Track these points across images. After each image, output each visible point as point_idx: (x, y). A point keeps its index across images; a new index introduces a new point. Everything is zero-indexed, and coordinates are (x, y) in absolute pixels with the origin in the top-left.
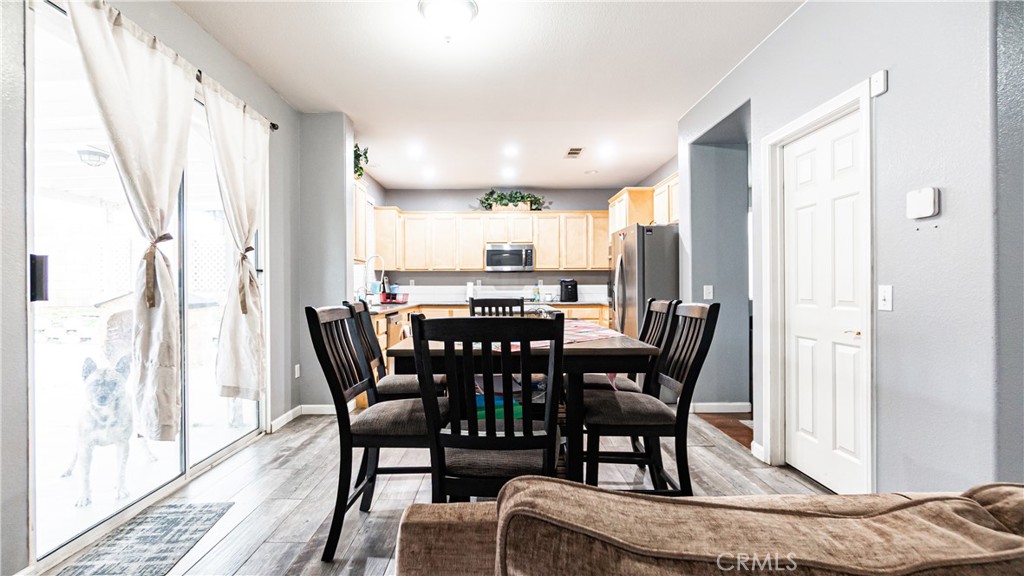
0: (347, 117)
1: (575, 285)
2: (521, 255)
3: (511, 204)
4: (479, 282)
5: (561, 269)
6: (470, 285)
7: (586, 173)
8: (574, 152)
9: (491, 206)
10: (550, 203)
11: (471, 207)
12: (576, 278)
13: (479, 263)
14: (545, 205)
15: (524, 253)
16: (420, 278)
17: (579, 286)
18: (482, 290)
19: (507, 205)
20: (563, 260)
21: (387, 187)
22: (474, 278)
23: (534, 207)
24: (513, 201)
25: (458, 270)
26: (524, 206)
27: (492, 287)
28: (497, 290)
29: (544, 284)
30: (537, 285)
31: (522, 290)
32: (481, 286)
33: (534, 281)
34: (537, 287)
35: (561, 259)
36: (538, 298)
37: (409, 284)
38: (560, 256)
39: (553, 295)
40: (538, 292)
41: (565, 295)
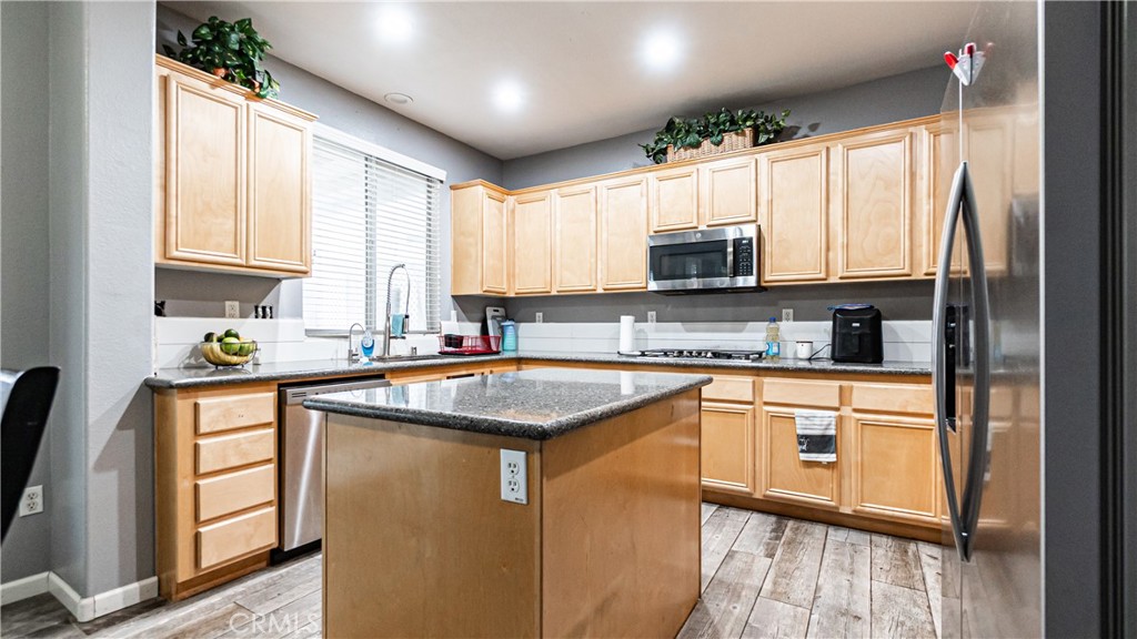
1: (874, 321)
2: (726, 252)
3: (706, 144)
4: (652, 314)
5: (833, 280)
6: (627, 320)
9: (664, 152)
10: (814, 127)
12: (878, 303)
13: (635, 274)
15: (730, 249)
16: (554, 310)
17: (884, 323)
18: (657, 331)
19: (697, 145)
20: (838, 257)
21: (502, 158)
22: (643, 308)
23: (762, 139)
24: (712, 134)
25: (600, 291)
26: (737, 142)
27: (679, 325)
28: (688, 331)
29: (795, 320)
30: (774, 320)
31: (741, 331)
32: (655, 324)
33: (771, 310)
34: (773, 325)
35: (831, 254)
36: (775, 350)
37: (534, 321)
38: (828, 249)
39: (817, 346)
40: (774, 338)
41: (844, 347)
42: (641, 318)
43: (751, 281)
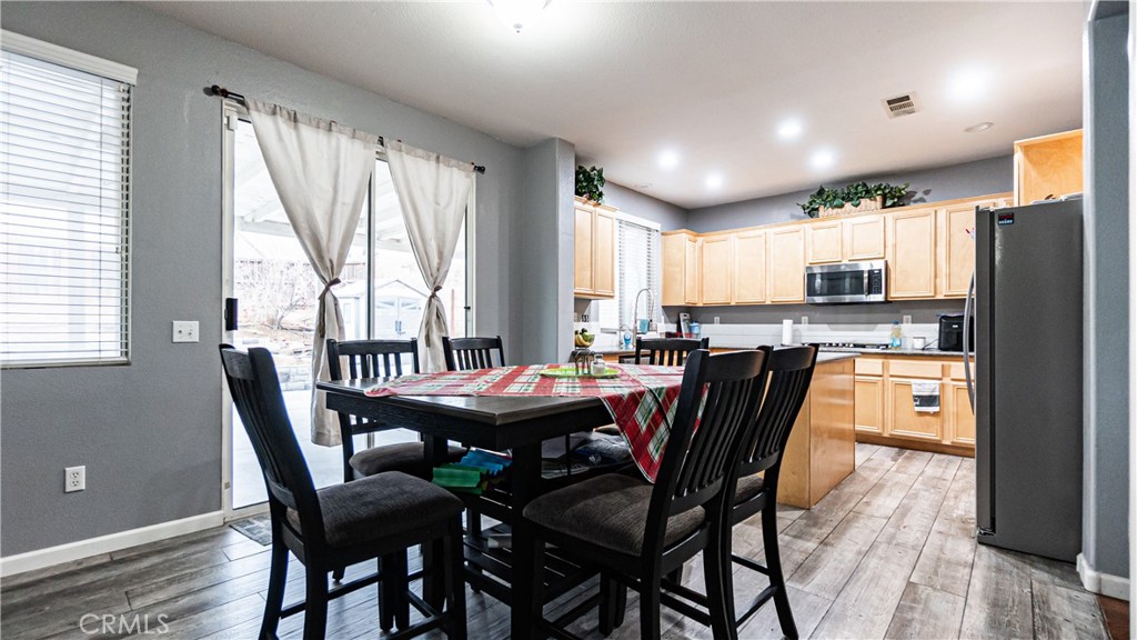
0: (561, 140)
2: (862, 278)
3: (848, 205)
4: (805, 319)
5: (940, 297)
6: (787, 323)
7: (968, 130)
8: (899, 104)
9: (817, 210)
10: (927, 192)
11: (793, 216)
13: (797, 294)
14: (917, 197)
15: (866, 275)
16: (728, 315)
18: (809, 330)
19: (842, 206)
20: (942, 282)
21: (688, 207)
22: (797, 314)
23: (889, 203)
24: (852, 200)
25: (768, 303)
26: (870, 205)
27: (826, 326)
28: (833, 330)
29: (913, 322)
30: (897, 323)
31: (872, 330)
32: (807, 325)
33: (895, 316)
34: (896, 326)
35: (938, 280)
36: (898, 343)
37: (713, 323)
38: (936, 277)
39: (928, 341)
40: (898, 334)
41: (947, 340)
42: (796, 321)
43: (880, 298)
